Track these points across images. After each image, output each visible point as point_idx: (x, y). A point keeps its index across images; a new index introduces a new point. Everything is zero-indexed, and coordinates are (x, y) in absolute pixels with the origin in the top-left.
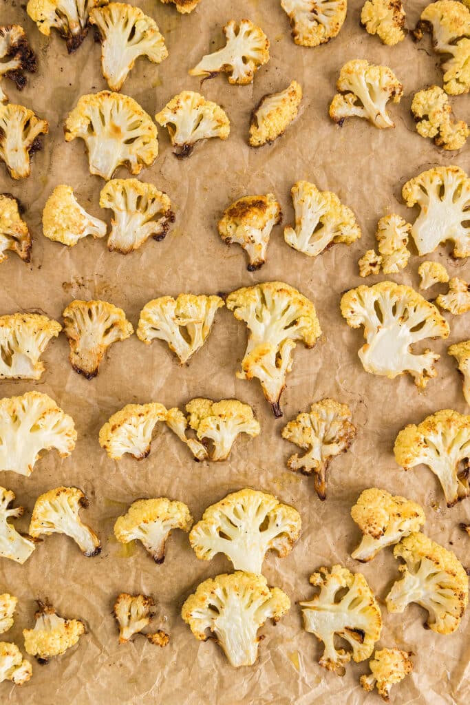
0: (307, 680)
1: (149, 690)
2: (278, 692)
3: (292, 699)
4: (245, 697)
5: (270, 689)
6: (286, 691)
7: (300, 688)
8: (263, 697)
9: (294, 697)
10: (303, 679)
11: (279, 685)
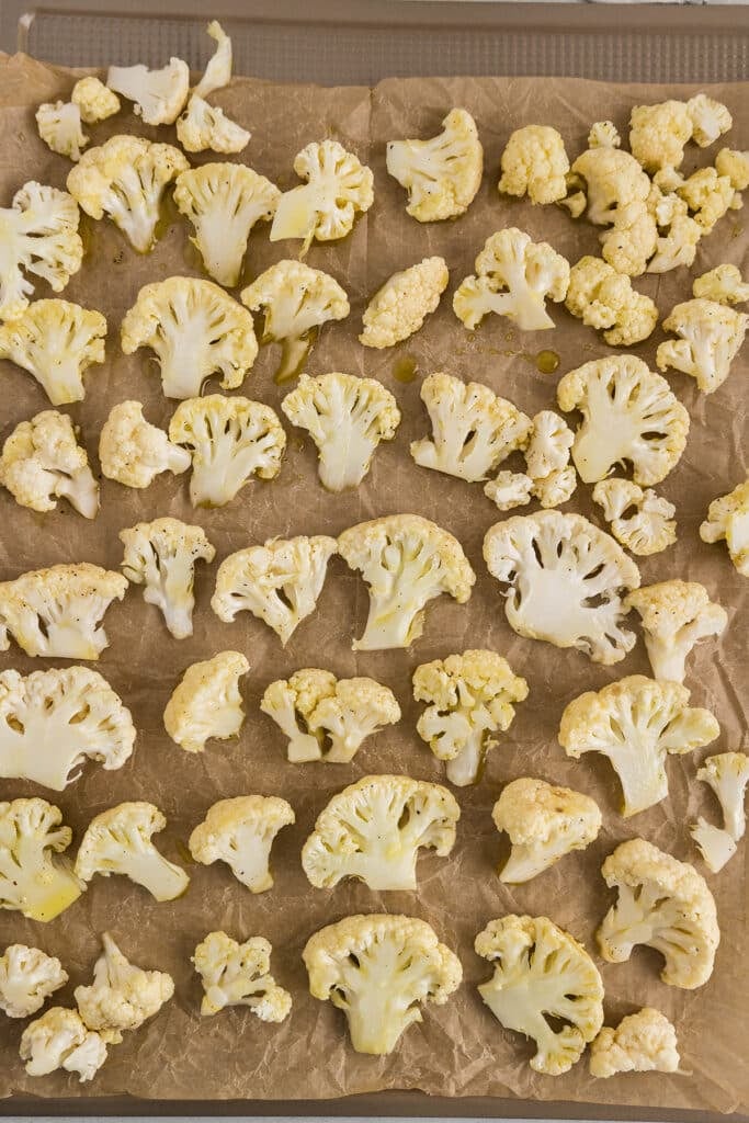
0: (464, 1049)
1: (255, 1069)
2: (427, 1066)
3: (446, 1076)
4: (383, 1076)
5: (417, 1062)
6: (438, 1065)
7: (457, 1060)
8: (407, 1073)
9: (449, 1072)
10: (460, 1047)
11: (428, 1057)
